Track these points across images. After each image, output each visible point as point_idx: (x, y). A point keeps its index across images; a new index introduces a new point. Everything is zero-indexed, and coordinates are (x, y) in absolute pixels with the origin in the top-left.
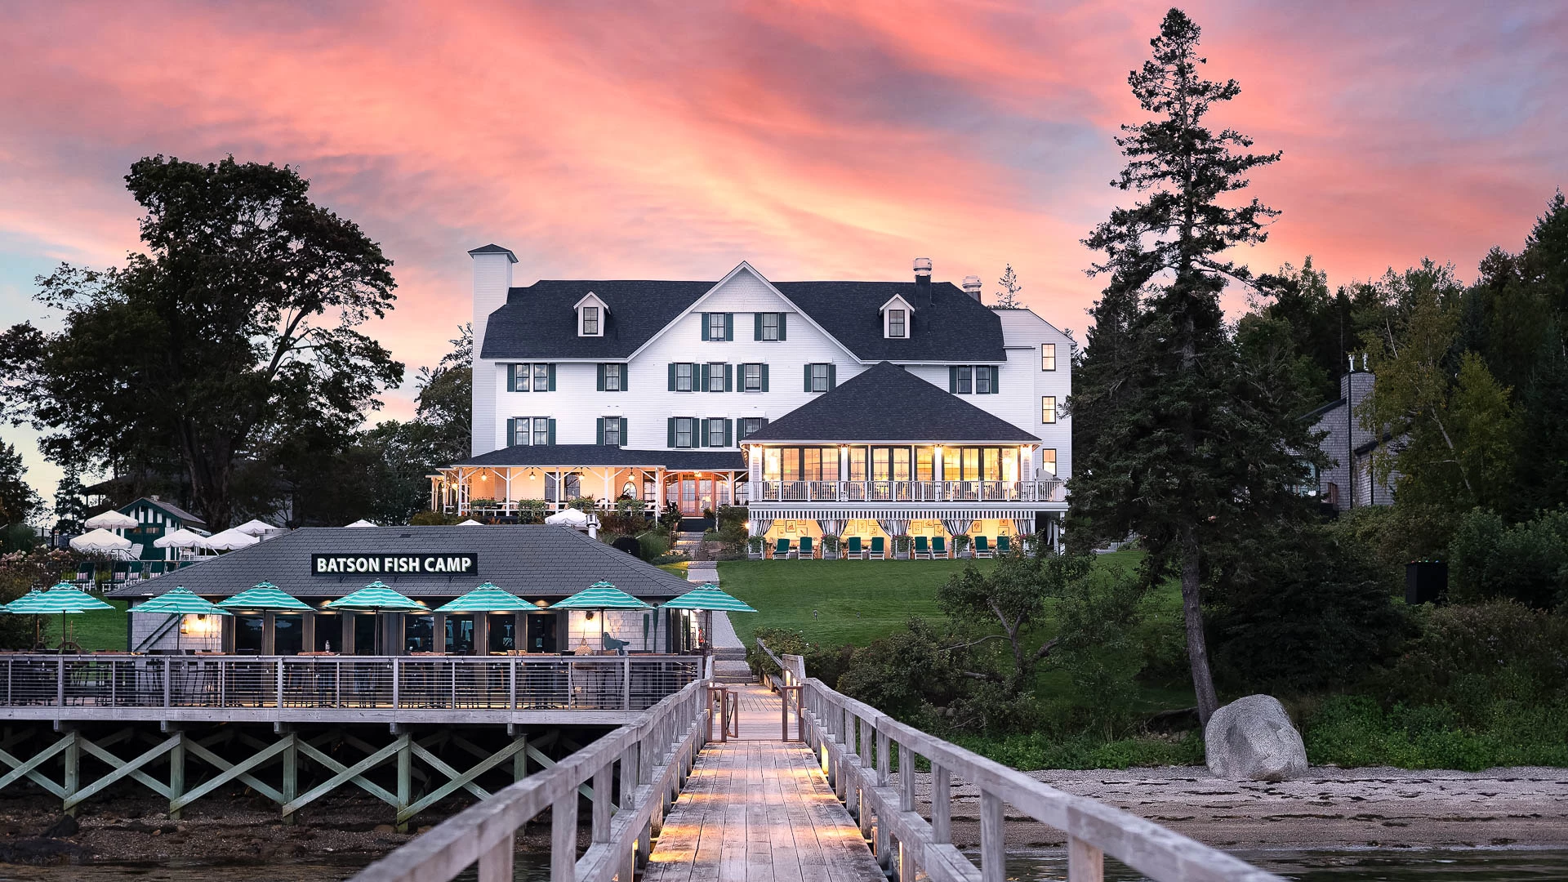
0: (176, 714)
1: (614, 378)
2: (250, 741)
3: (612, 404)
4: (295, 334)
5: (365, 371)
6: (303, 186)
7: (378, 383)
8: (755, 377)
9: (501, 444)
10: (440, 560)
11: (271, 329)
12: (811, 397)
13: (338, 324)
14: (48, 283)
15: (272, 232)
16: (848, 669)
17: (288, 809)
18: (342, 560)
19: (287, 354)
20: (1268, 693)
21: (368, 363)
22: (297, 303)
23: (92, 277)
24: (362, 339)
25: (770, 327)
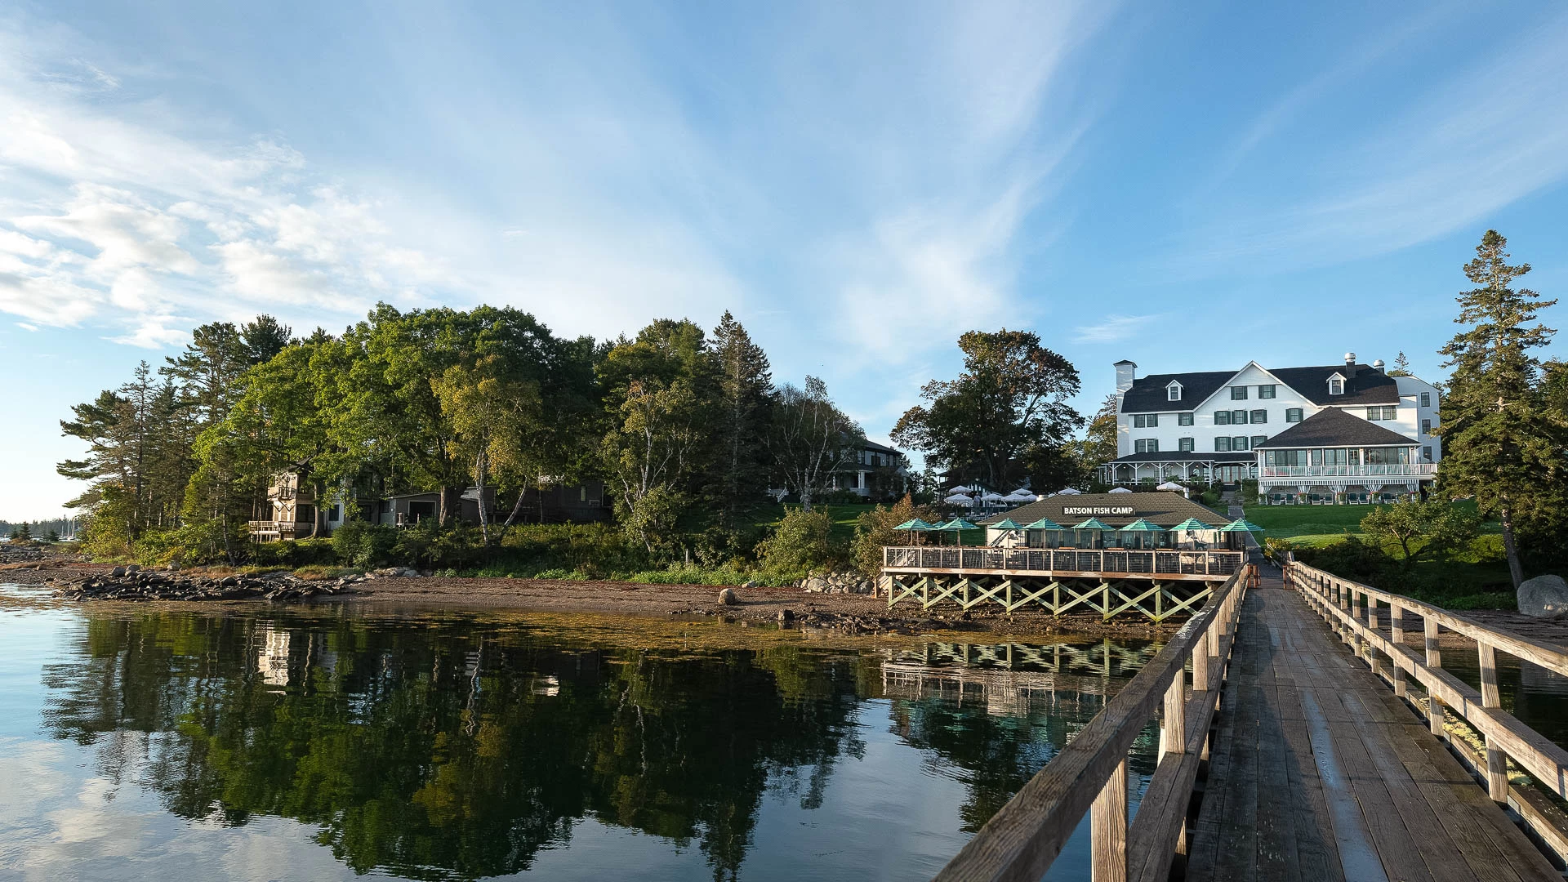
0: (1009, 572)
1: (1187, 420)
2: (1038, 584)
3: (1186, 432)
4: (1034, 406)
5: (1067, 421)
6: (1037, 340)
7: (1074, 427)
8: (1261, 416)
9: (1132, 452)
10: (1119, 509)
11: (1023, 404)
12: (1291, 425)
13: (1054, 400)
14: (927, 389)
15: (1024, 361)
16: (1314, 558)
17: (1056, 612)
18: (1075, 509)
19: (1032, 415)
20: (1557, 574)
21: (1068, 418)
22: (1036, 391)
23: (945, 385)
24: (1065, 407)
25: (1266, 392)
